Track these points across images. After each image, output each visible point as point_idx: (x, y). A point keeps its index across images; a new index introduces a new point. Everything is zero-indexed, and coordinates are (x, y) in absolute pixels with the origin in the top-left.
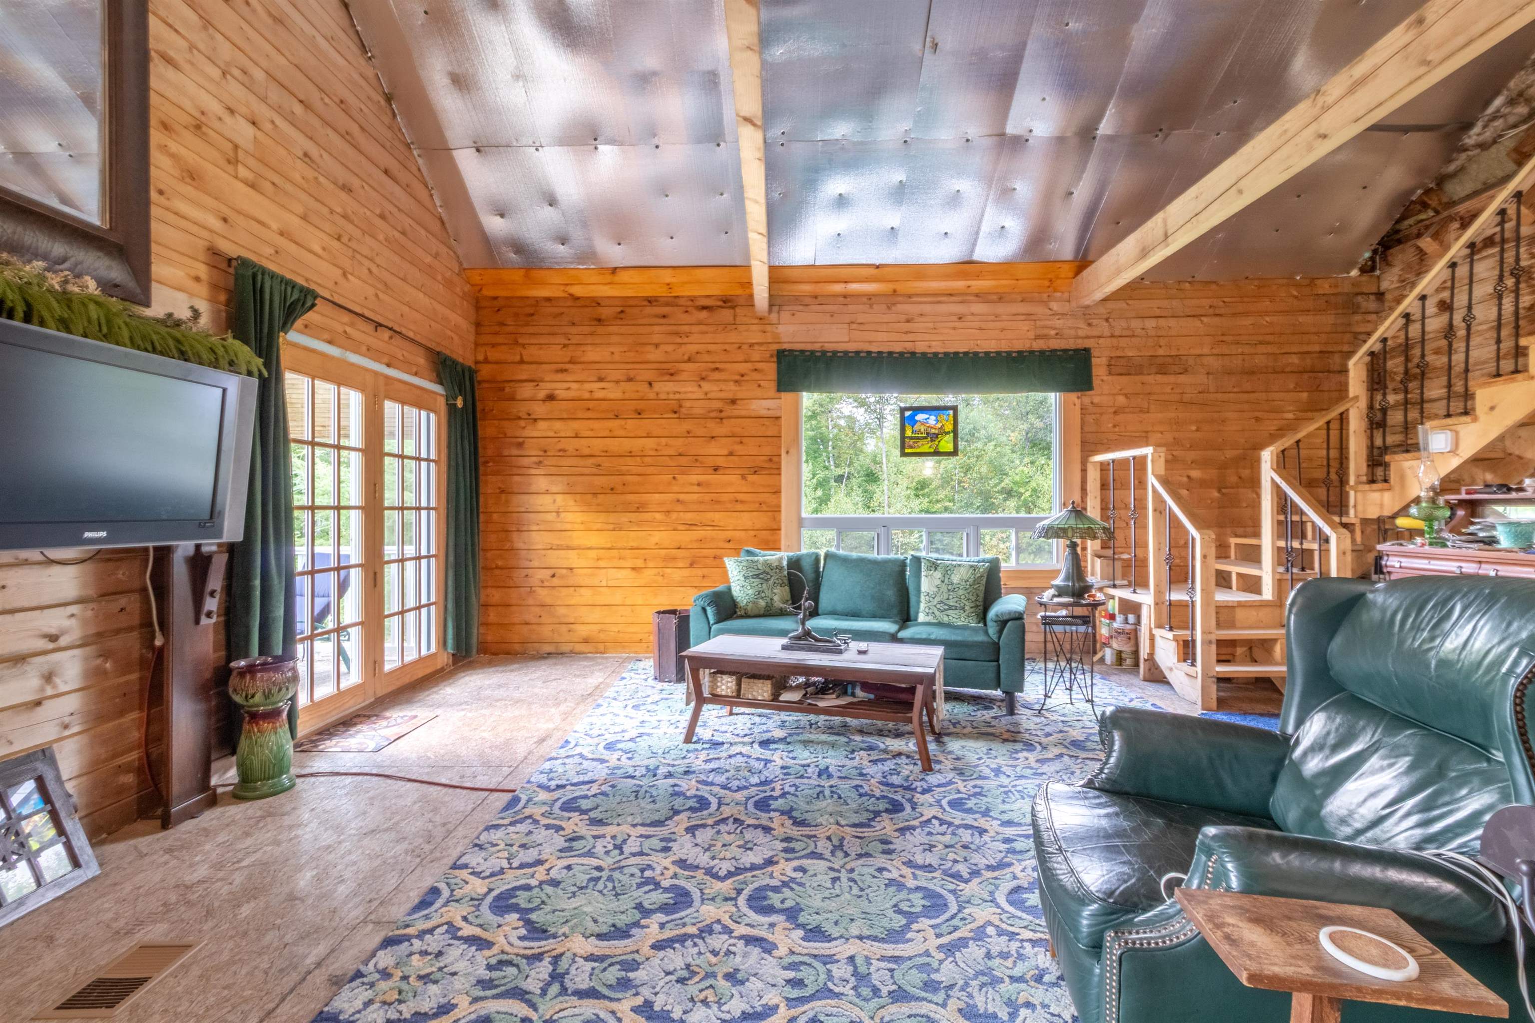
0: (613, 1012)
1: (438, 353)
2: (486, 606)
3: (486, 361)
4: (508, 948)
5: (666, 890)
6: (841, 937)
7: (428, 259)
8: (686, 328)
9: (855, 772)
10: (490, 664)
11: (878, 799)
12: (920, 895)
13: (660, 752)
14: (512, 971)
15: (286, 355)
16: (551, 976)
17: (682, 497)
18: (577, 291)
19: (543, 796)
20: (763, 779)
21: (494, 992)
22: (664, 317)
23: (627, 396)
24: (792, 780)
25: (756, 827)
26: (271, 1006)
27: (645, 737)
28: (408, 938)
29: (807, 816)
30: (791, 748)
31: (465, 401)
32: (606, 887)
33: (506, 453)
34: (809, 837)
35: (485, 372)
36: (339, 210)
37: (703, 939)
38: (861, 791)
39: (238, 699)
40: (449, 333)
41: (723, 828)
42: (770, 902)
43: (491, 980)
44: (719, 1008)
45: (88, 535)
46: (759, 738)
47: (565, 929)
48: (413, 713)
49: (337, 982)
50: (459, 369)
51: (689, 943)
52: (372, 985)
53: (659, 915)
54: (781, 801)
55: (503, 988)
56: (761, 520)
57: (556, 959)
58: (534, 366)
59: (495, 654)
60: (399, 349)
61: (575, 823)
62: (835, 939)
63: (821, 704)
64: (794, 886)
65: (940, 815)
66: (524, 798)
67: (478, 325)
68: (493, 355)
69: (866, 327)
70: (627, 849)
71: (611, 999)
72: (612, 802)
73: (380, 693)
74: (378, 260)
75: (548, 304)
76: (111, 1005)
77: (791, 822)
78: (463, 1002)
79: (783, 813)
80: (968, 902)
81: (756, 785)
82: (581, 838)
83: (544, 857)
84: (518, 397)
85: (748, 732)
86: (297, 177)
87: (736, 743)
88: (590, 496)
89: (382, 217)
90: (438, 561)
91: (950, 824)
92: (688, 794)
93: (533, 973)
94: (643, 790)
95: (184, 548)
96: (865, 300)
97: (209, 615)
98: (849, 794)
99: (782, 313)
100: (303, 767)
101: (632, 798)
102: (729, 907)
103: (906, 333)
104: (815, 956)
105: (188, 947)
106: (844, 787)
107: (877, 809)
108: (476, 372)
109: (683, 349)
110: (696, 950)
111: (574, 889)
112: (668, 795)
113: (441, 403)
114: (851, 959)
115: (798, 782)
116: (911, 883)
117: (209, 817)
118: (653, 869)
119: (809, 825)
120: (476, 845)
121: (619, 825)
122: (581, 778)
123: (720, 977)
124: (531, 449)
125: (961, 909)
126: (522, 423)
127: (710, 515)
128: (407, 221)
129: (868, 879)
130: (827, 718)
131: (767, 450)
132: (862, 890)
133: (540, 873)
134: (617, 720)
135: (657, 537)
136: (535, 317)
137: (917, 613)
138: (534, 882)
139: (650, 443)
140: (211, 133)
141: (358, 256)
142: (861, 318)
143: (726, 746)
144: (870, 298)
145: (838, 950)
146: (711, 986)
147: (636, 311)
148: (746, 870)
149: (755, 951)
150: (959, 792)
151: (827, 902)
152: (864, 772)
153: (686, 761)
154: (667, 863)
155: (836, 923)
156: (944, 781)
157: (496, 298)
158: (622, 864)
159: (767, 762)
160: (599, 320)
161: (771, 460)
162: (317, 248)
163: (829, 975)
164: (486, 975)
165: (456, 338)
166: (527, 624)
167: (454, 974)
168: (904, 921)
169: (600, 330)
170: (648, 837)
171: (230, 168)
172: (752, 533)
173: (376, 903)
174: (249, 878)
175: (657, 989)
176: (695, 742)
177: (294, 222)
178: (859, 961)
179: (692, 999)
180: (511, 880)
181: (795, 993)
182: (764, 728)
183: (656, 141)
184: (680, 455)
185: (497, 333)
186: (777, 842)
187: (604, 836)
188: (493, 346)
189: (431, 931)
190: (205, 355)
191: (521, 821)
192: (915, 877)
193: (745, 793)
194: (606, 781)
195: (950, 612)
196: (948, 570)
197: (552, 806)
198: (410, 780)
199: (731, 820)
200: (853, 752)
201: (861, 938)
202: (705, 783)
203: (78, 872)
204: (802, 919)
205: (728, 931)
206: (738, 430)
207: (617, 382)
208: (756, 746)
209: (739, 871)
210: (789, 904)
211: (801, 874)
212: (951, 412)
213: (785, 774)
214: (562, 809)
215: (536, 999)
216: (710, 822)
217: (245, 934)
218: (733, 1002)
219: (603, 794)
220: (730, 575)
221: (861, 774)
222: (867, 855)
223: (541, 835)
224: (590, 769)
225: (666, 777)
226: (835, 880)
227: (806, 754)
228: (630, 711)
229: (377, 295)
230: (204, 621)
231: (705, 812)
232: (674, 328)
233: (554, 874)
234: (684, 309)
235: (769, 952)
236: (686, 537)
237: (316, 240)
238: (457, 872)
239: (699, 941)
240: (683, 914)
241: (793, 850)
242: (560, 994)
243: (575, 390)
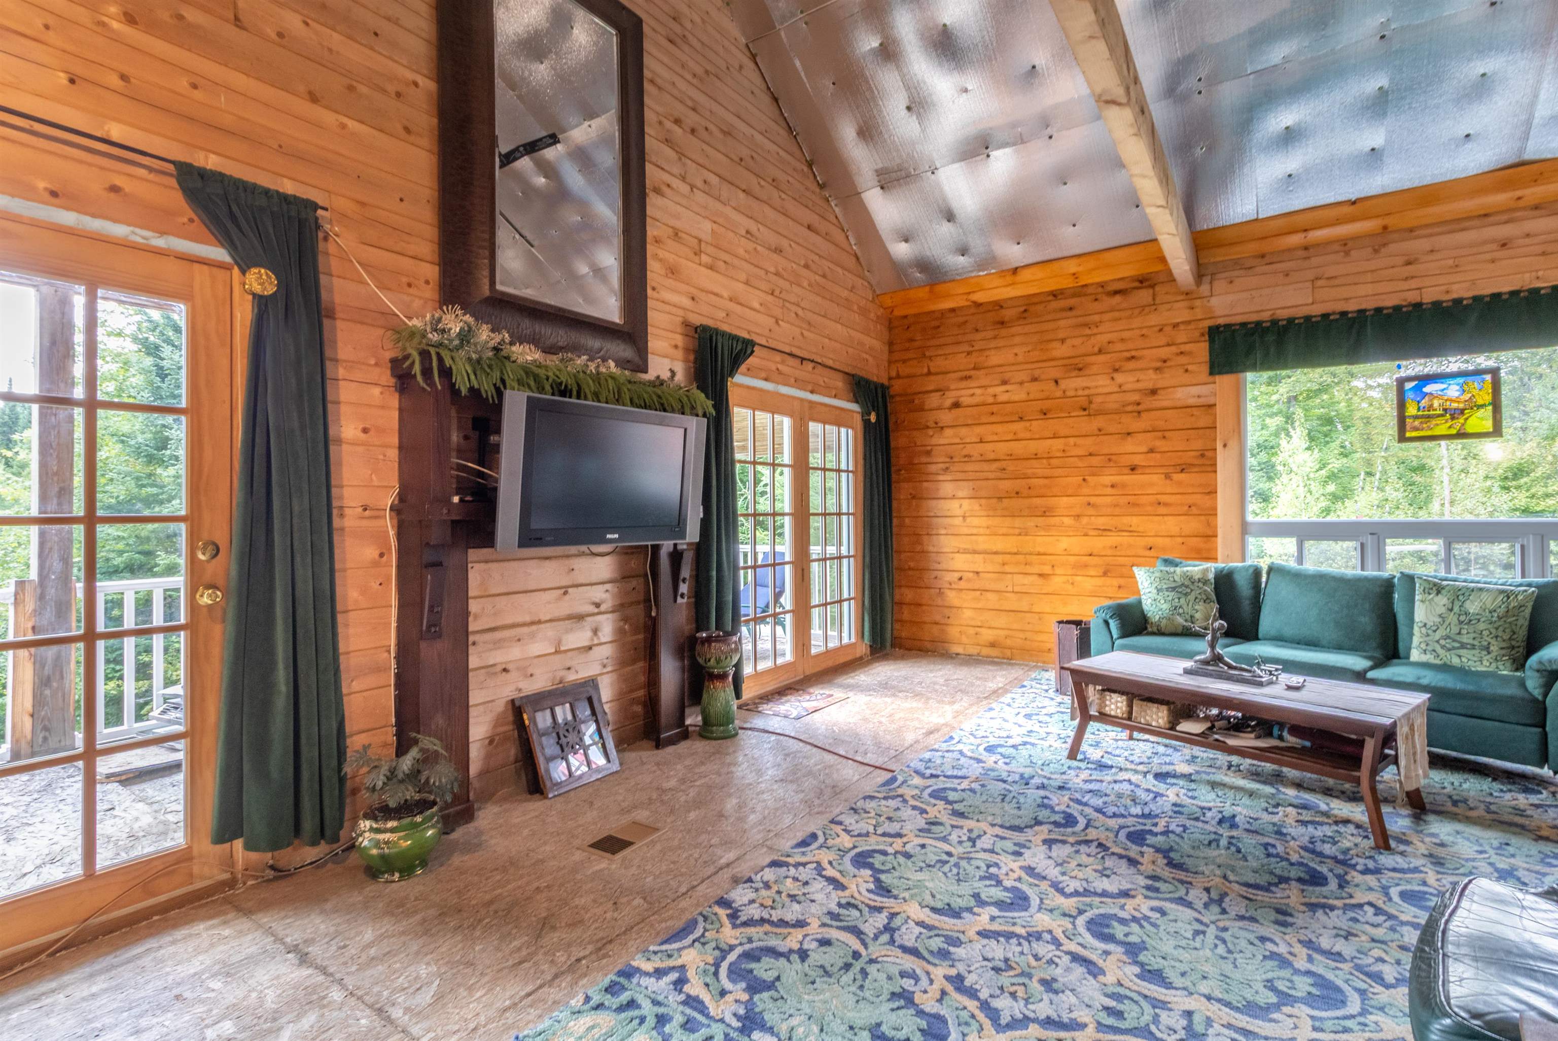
0: (928, 973)
1: (853, 376)
2: (901, 604)
3: (898, 376)
4: (856, 895)
5: (1006, 889)
6: (1184, 989)
7: (845, 294)
8: (1096, 318)
9: (1270, 828)
10: (903, 658)
11: (1292, 864)
12: (1310, 980)
13: (1040, 762)
14: (856, 913)
15: (733, 394)
16: (884, 927)
17: (1093, 500)
18: (980, 297)
19: (917, 781)
20: (1147, 811)
21: (839, 924)
22: (1071, 309)
23: (1032, 397)
24: (1181, 820)
25: (1121, 857)
26: (695, 883)
27: (1028, 746)
28: (787, 865)
29: (1189, 862)
30: (1193, 786)
31: (878, 416)
32: (951, 870)
33: (916, 461)
34: (1182, 882)
35: (897, 387)
36: (772, 269)
37: (1029, 942)
38: (1271, 850)
39: (701, 661)
40: (865, 356)
41: (1083, 848)
42: (1111, 931)
43: (839, 915)
44: (1026, 1006)
45: (609, 536)
46: (1157, 770)
47: (906, 895)
48: (827, 692)
49: (736, 881)
50: (872, 387)
51: (1014, 941)
52: (757, 890)
53: (993, 908)
54: (1160, 838)
55: (845, 924)
56: (1193, 525)
57: (893, 916)
58: (940, 377)
59: (910, 650)
60: (822, 377)
61: (939, 810)
62: (1176, 989)
63: (1231, 742)
64: (1145, 924)
65: (1380, 903)
66: (900, 779)
67: (891, 344)
68: (905, 370)
69: (1337, 282)
70: (979, 844)
71: (929, 962)
72: (977, 800)
73: (808, 673)
74: (802, 305)
75: (952, 315)
76: (614, 853)
77: (1165, 861)
78: (815, 924)
79: (1158, 850)
80: (1382, 1009)
81: (1137, 816)
82: (941, 824)
83: (904, 832)
84: (926, 407)
85: (1146, 760)
86: (741, 252)
87: (1126, 770)
88: (995, 501)
89: (806, 266)
90: (856, 561)
91: (1390, 917)
92: (1057, 809)
93: (871, 920)
94: (1011, 795)
95: (667, 546)
96: (1336, 247)
97: (682, 596)
98: (1253, 850)
99: (1216, 284)
100: (745, 722)
101: (999, 799)
102: (1066, 923)
103: (1406, 279)
104: (1146, 997)
105: (657, 830)
106: (1248, 842)
107: (1286, 874)
108: (888, 388)
109: (1093, 340)
110: (1019, 949)
111: (923, 865)
112: (1035, 805)
113: (858, 420)
114: (1189, 1014)
115: (1188, 823)
116: (1301, 964)
117: (683, 746)
118: (999, 868)
119: (1187, 870)
120: (852, 809)
121: (978, 821)
122: (955, 773)
123: (1035, 979)
124: (939, 457)
125: (1364, 1012)
126: (931, 432)
127: (1126, 520)
128: (826, 264)
129: (1243, 944)
130: (1255, 762)
131: (1198, 445)
132: (1230, 952)
133: (898, 844)
134: (1006, 725)
135: (1065, 543)
136: (941, 329)
137: (1409, 649)
138: (890, 850)
139: (1058, 444)
140: (683, 235)
141: (787, 304)
142: (1331, 271)
143: (1114, 770)
144: (1345, 245)
145: (1175, 999)
146: (1024, 984)
147: (1040, 308)
148: (1096, 894)
149: (1079, 970)
150: (1424, 883)
151: (1181, 950)
152: (1285, 831)
153: (1064, 777)
154: (1015, 866)
155: (1183, 974)
156: (1406, 866)
157: (906, 317)
158: (972, 855)
159: (1157, 795)
160: (1002, 323)
161: (1203, 456)
162: (756, 305)
163: (1156, 1019)
164: (836, 909)
165: (870, 359)
166: (936, 623)
167: (813, 901)
168: (1274, 1000)
169: (1004, 332)
170: (1003, 838)
171: (696, 259)
172: (1180, 540)
173: (772, 834)
174: (699, 793)
175: (972, 968)
176: (1081, 760)
177: (740, 287)
178: (1197, 1018)
179: (1002, 988)
180: (873, 843)
181: (1110, 1021)
182: (1168, 759)
183: (1049, 131)
184: (1090, 455)
185: (907, 350)
186: (1141, 878)
187: (961, 827)
188: (904, 361)
189: (804, 865)
190: (677, 406)
191: (893, 798)
192: (1310, 959)
193: (1121, 821)
194: (977, 780)
195: (1462, 652)
196: (1459, 595)
197: (922, 791)
198: (816, 746)
199: (1095, 843)
200: (1277, 805)
201: (1209, 998)
202: (1079, 802)
203: (609, 765)
204: (1141, 958)
205: (1057, 943)
206: (1161, 424)
207: (1021, 383)
208: (1150, 777)
209: (1087, 893)
210: (1132, 939)
211: (1158, 915)
212: (1488, 377)
213: (1175, 812)
214: (931, 795)
215: (868, 941)
216: (1071, 840)
217: (689, 831)
218: (1041, 1005)
219: (972, 791)
220: (1140, 587)
221: (1279, 833)
222: (1253, 919)
223: (906, 813)
224: (966, 765)
225: (1038, 788)
226: (1197, 933)
227: (1212, 796)
228: (1021, 720)
229: (802, 334)
230: (679, 600)
231: (1069, 830)
232: (1080, 320)
233: (908, 848)
234: (1093, 297)
235: (1095, 977)
236: (1099, 543)
237: (755, 298)
238: (833, 826)
239: (1025, 943)
240: (1016, 914)
241: (1157, 890)
242: (888, 943)
243: (979, 395)
